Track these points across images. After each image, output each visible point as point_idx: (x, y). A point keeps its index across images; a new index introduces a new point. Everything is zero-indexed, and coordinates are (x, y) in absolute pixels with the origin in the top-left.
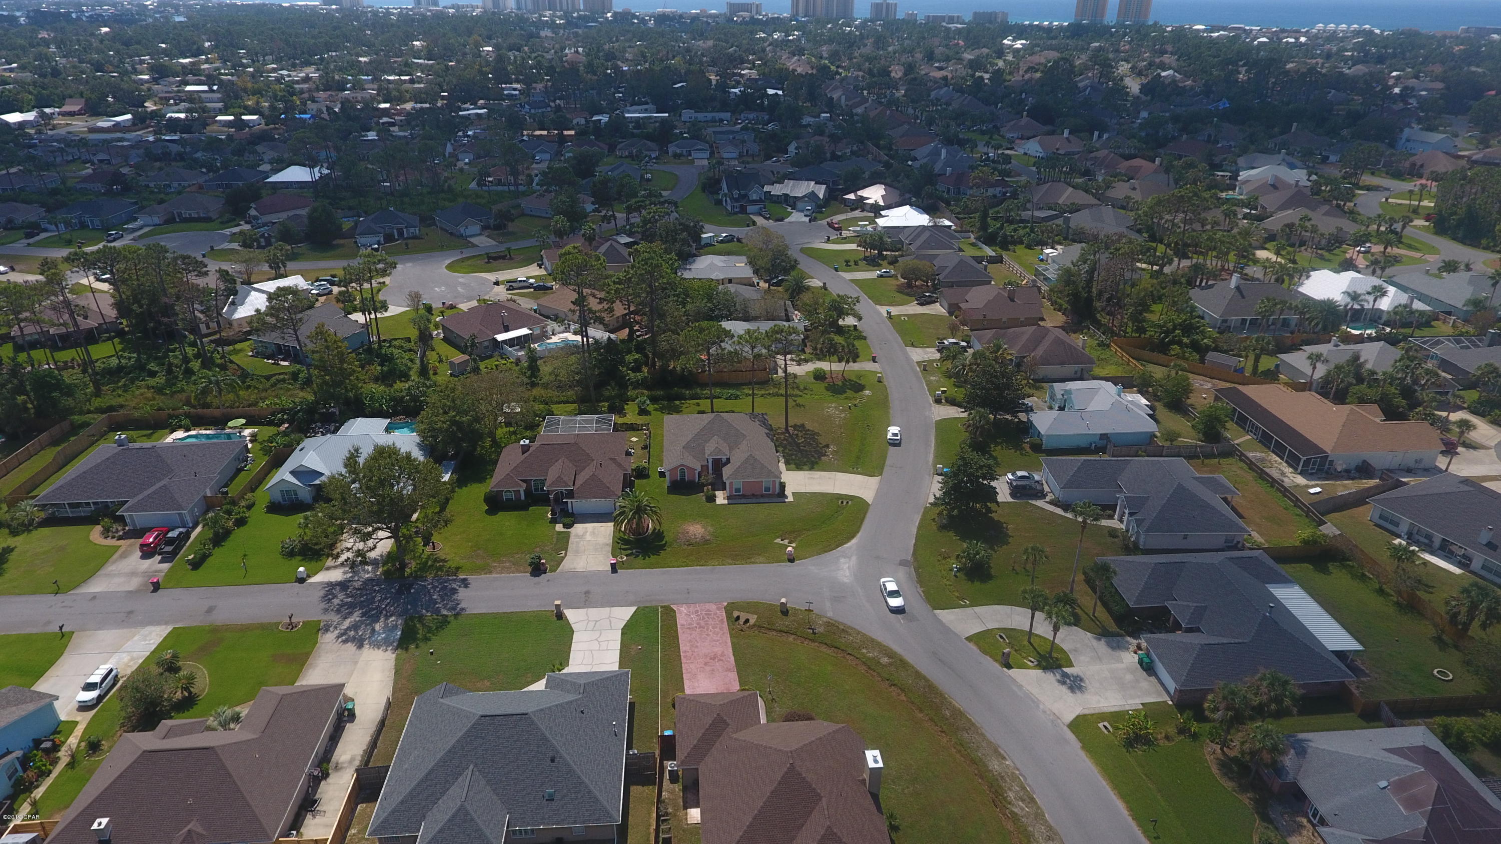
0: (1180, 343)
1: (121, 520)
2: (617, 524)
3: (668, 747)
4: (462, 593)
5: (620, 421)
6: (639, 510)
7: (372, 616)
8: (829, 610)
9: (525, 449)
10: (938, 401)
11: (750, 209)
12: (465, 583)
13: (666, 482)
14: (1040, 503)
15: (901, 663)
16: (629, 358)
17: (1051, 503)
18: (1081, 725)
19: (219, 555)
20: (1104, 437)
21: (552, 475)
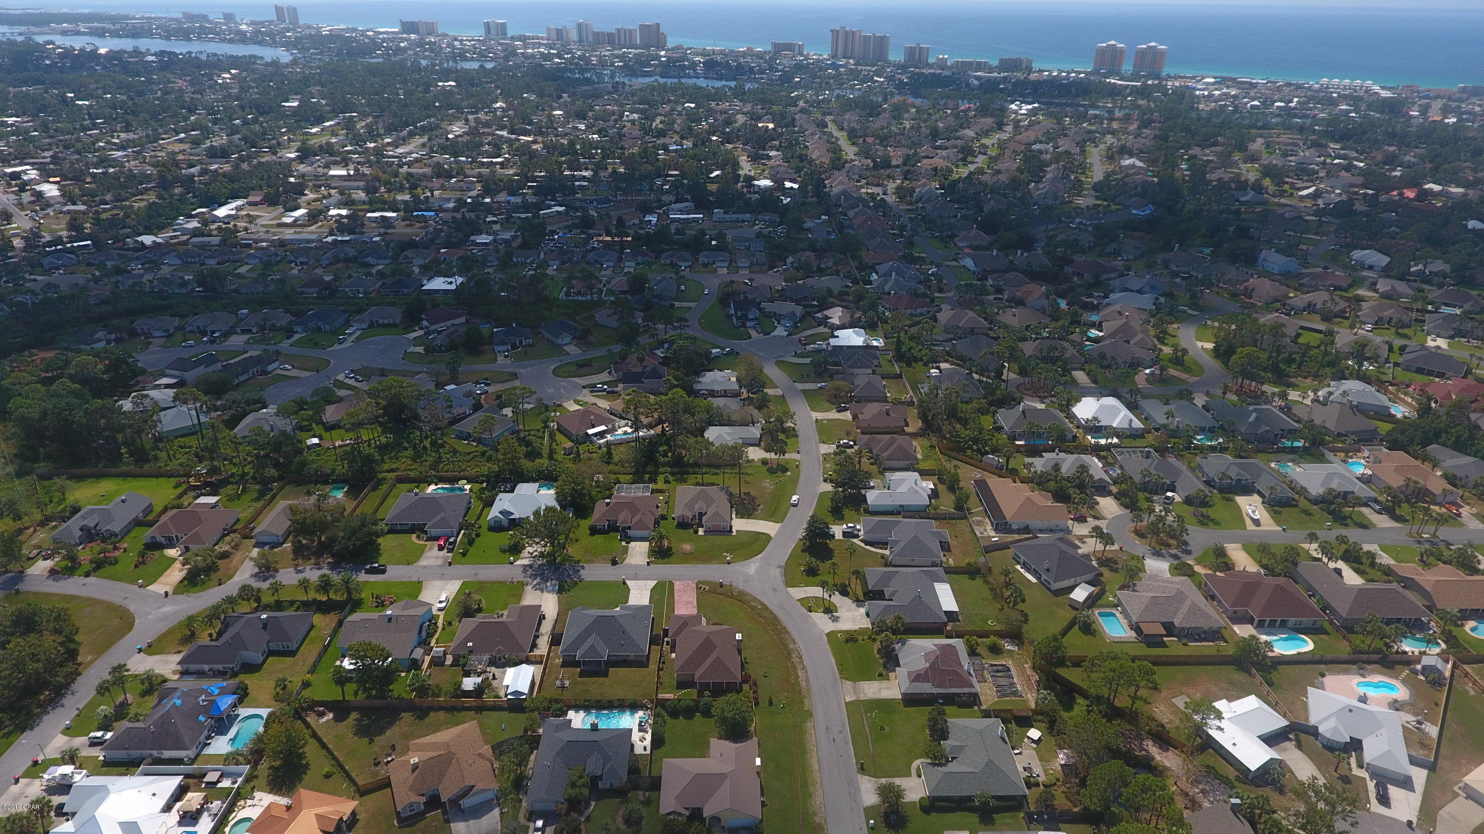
0: (972, 449)
1: (426, 532)
2: (651, 544)
3: (666, 633)
4: (582, 572)
5: (655, 487)
6: (661, 537)
7: (545, 580)
8: (741, 585)
9: (608, 504)
10: (825, 481)
11: (748, 324)
12: (583, 568)
13: (675, 523)
14: (855, 541)
15: (766, 608)
16: (661, 449)
17: (862, 541)
18: (831, 635)
19: (472, 550)
20: (902, 506)
21: (621, 518)
